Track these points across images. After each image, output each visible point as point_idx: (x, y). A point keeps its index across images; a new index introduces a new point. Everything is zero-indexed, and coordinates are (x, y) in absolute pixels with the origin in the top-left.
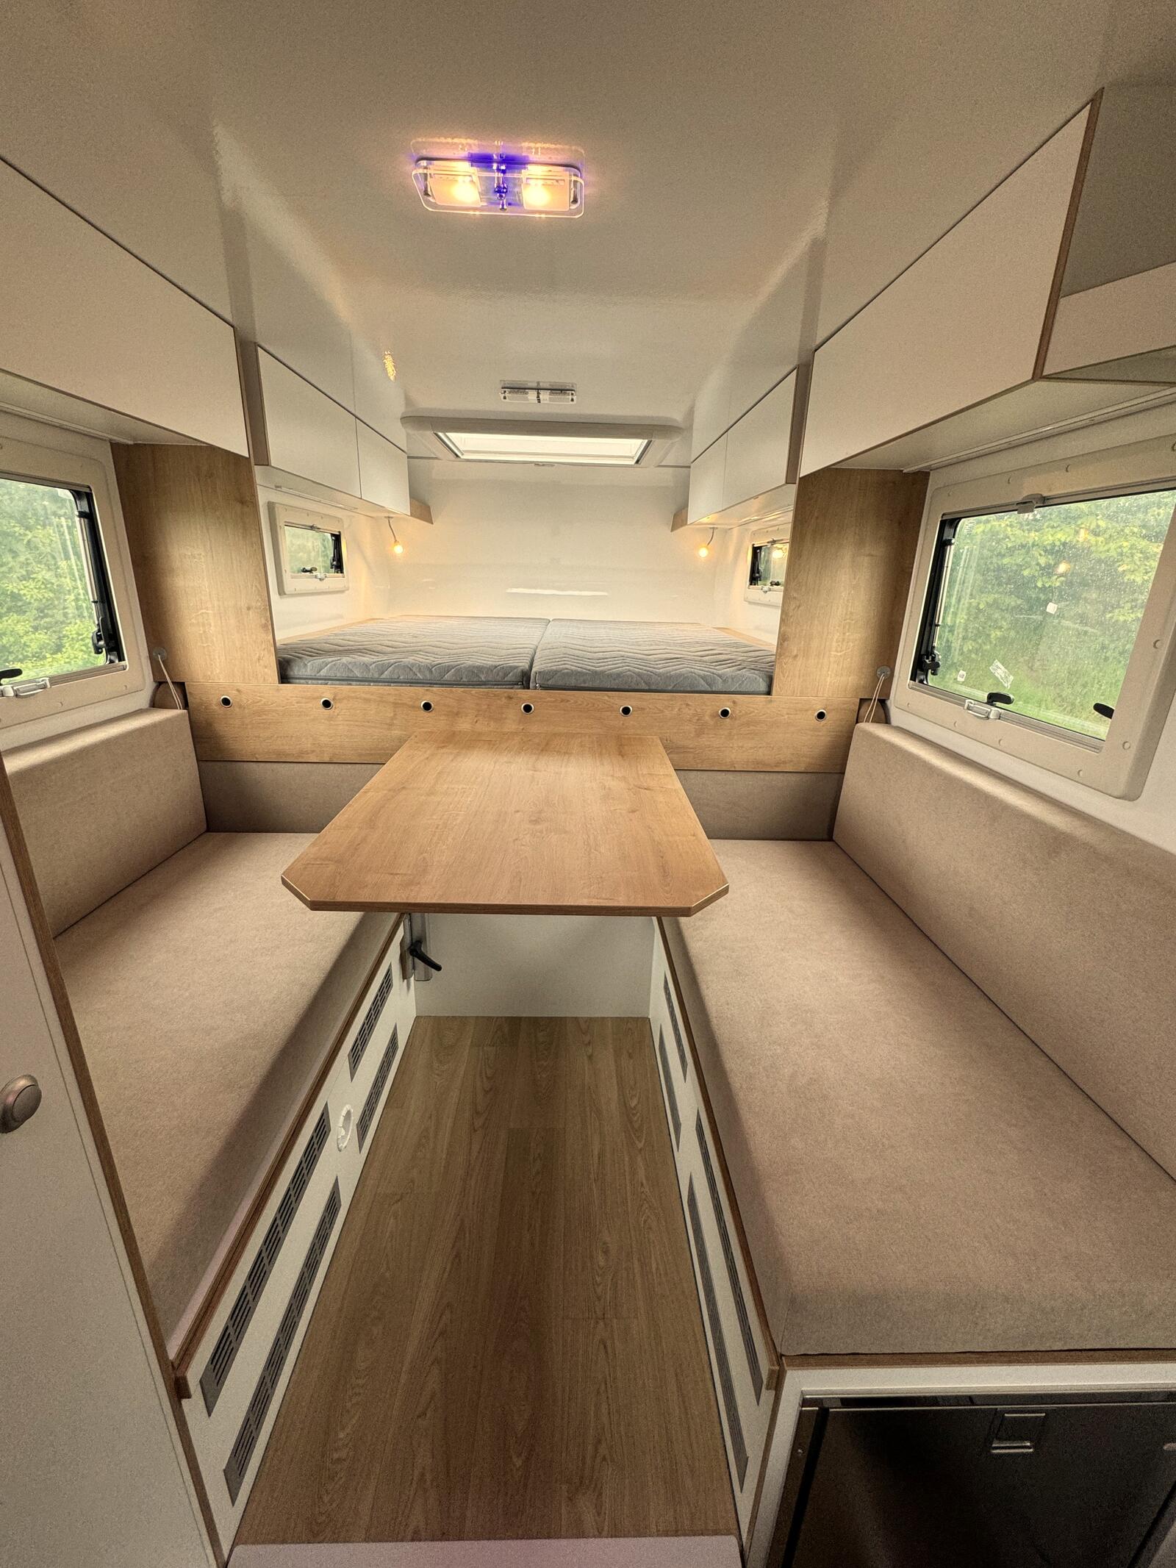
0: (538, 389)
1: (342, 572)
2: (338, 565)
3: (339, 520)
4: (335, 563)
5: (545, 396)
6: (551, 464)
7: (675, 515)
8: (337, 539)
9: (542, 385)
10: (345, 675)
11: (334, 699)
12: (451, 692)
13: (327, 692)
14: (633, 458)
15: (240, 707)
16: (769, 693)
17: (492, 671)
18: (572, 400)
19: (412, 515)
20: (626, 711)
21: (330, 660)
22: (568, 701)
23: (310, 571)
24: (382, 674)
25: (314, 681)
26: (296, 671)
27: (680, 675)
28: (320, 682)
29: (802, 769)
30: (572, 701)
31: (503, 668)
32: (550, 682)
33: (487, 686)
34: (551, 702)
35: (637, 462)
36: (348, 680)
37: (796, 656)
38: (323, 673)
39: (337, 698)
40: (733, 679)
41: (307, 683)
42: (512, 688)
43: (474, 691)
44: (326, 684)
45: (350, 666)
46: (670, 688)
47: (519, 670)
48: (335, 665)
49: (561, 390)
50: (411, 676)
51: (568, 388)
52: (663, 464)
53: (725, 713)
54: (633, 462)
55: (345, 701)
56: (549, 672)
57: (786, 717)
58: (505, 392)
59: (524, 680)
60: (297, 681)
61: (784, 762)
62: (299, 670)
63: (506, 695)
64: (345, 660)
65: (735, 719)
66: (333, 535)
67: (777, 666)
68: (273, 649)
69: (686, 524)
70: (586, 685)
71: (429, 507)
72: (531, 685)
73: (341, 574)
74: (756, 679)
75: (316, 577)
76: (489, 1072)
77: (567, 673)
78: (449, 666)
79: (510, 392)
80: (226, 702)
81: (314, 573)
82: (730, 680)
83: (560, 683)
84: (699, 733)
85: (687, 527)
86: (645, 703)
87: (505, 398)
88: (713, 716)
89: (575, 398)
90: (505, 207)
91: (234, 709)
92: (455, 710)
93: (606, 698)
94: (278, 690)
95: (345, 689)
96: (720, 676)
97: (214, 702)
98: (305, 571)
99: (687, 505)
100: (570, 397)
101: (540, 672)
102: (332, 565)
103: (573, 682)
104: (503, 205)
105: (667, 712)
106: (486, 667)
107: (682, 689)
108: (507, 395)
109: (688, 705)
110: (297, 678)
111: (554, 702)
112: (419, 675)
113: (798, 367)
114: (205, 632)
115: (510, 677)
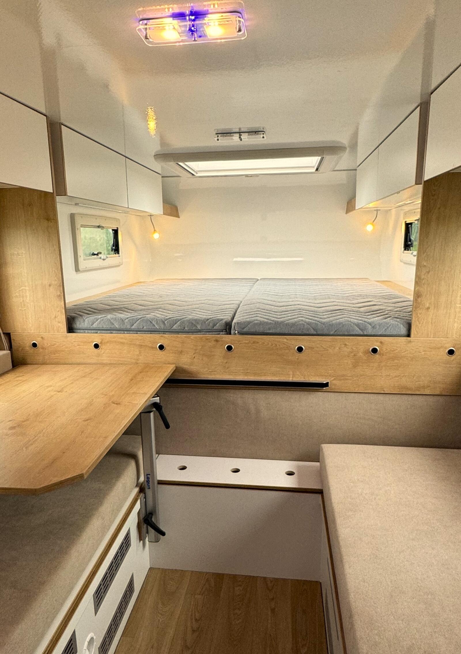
0: (240, 133)
1: (118, 253)
2: (116, 249)
3: (117, 220)
4: (114, 248)
5: (244, 136)
6: (257, 175)
7: (348, 203)
8: (116, 232)
9: (243, 130)
10: (108, 327)
11: (101, 343)
12: (177, 337)
13: (96, 338)
14: (314, 167)
15: (43, 348)
16: (409, 335)
17: (205, 323)
18: (263, 137)
19: (164, 214)
20: (300, 349)
21: (100, 316)
22: (258, 343)
23: (97, 254)
24: (133, 325)
25: (89, 331)
26: (79, 324)
27: (340, 323)
28: (93, 331)
29: (438, 392)
30: (261, 343)
31: (213, 320)
32: (245, 330)
33: (202, 333)
34: (245, 343)
35: (317, 169)
36: (110, 330)
37: (428, 308)
38: (95, 325)
39: (103, 342)
40: (379, 326)
41: (85, 333)
42: (219, 334)
43: (192, 336)
44: (97, 333)
45: (112, 321)
46: (332, 333)
47: (224, 321)
48: (102, 320)
49: (255, 132)
50: (151, 327)
51: (260, 130)
52: (336, 169)
53: (375, 351)
54: (314, 170)
55: (108, 344)
56: (245, 322)
57: (423, 353)
58: (218, 136)
59: (227, 328)
60: (79, 331)
61: (424, 387)
62: (80, 324)
63: (214, 339)
64: (109, 316)
65: (383, 355)
66: (113, 230)
67: (414, 315)
68: (64, 311)
69: (355, 209)
70: (271, 331)
71: (177, 207)
72: (232, 332)
73: (117, 255)
74: (398, 325)
75: (100, 258)
76: (198, 616)
77: (257, 324)
78: (176, 320)
79: (221, 136)
80: (35, 345)
81: (100, 255)
82: (378, 327)
83: (253, 330)
84: (355, 365)
85: (355, 211)
86: (313, 344)
87: (218, 140)
88: (366, 352)
89: (264, 136)
90: (196, 39)
91: (39, 349)
92: (180, 349)
93: (285, 340)
94: (66, 337)
95: (108, 336)
96: (370, 324)
97: (28, 344)
98: (94, 254)
99: (355, 197)
100: (262, 136)
101: (238, 323)
102: (112, 249)
103: (261, 330)
104: (195, 38)
105: (330, 351)
106: (201, 320)
107: (341, 333)
108: (219, 138)
109: (346, 345)
110: (80, 329)
111: (248, 343)
112: (156, 326)
113: (420, 105)
114: (23, 301)
115: (217, 327)
